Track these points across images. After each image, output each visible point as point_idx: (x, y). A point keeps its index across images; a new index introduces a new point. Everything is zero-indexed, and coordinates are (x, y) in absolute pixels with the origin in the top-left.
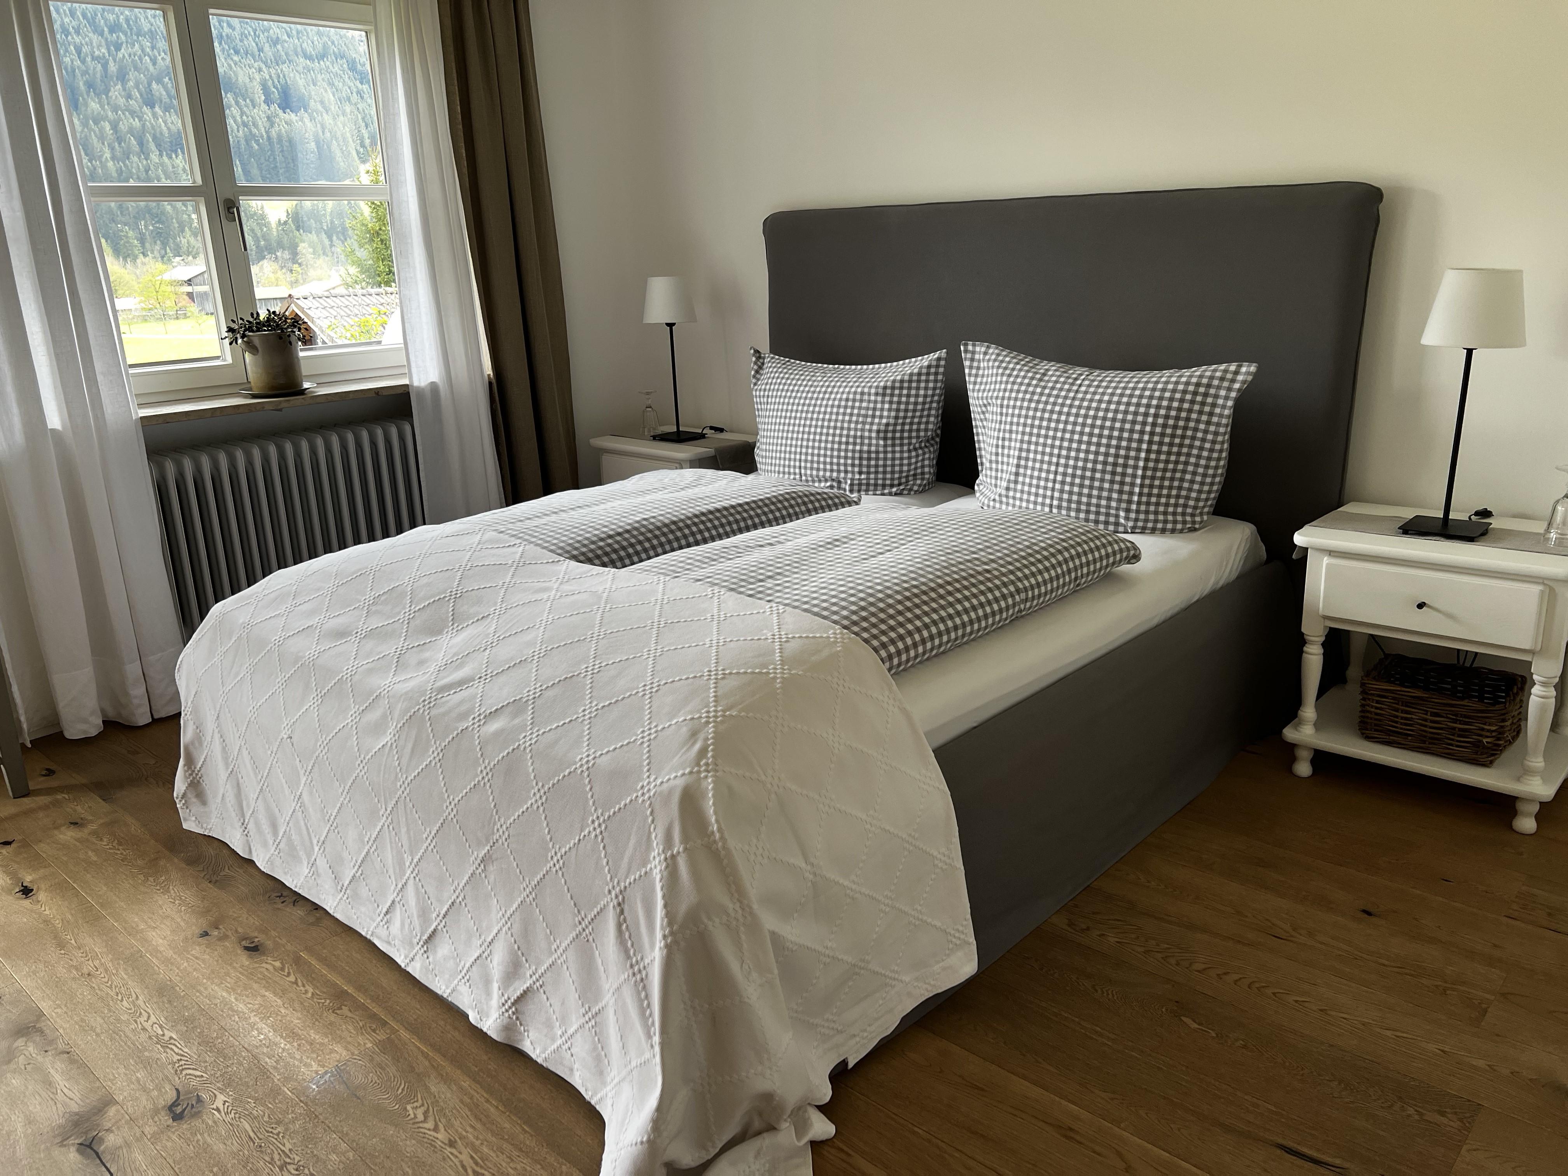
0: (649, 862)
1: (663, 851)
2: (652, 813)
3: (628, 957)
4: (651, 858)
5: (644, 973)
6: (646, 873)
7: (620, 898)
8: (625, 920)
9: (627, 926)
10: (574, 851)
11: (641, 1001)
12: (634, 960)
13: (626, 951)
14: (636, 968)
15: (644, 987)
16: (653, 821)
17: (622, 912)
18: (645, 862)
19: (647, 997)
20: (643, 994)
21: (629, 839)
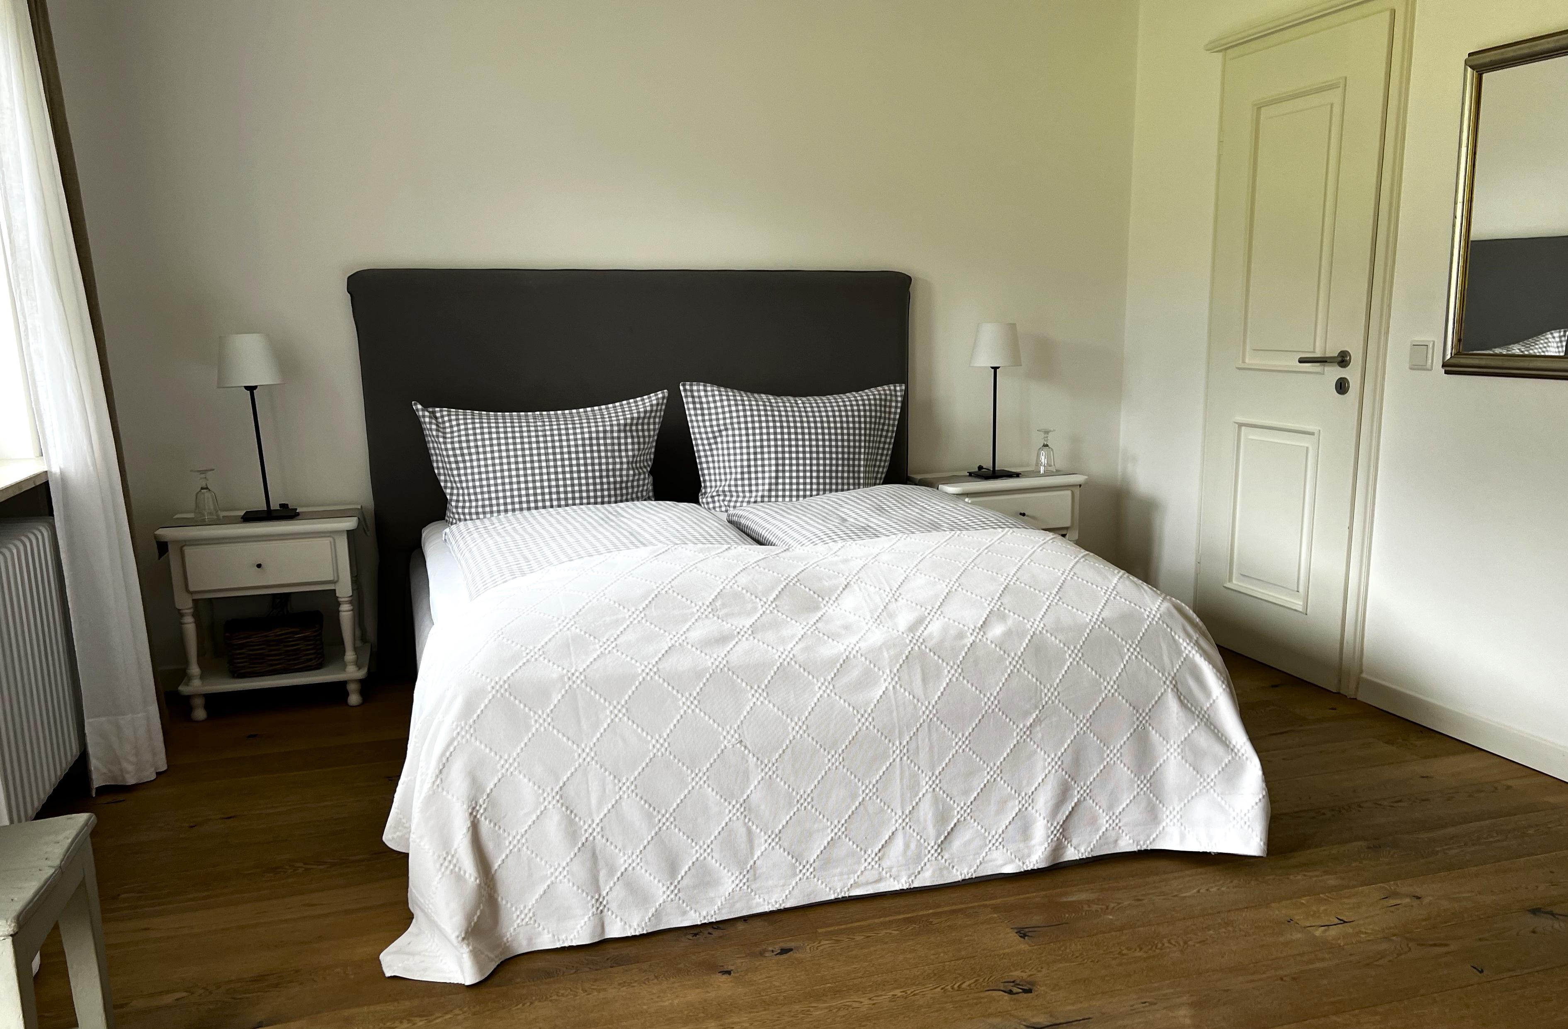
0: (1183, 652)
1: (1190, 641)
2: (1167, 626)
3: (1193, 713)
4: (1183, 649)
5: (1207, 716)
6: (1185, 659)
7: (1174, 682)
8: (1181, 694)
9: (1184, 697)
10: (1124, 674)
11: (1213, 731)
12: (1197, 712)
13: (1190, 710)
14: (1201, 716)
15: (1211, 724)
16: (1171, 630)
17: (1178, 690)
18: (1179, 652)
19: (1215, 727)
20: (1212, 727)
21: (1161, 648)
